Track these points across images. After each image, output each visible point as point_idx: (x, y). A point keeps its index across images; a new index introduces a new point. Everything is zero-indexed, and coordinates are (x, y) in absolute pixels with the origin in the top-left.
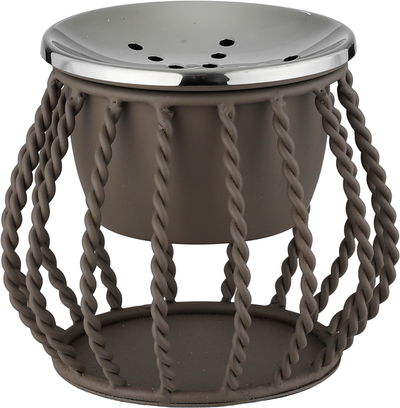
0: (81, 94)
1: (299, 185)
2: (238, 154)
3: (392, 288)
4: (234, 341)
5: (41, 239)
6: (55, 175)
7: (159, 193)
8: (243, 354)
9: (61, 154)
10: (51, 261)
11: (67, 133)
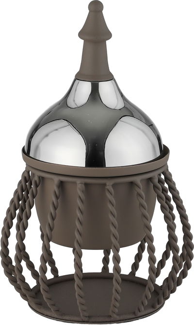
0: (39, 177)
1: (147, 214)
2: (114, 202)
3: (189, 271)
4: (114, 291)
5: (21, 248)
6: (28, 217)
7: (79, 219)
8: (119, 297)
9: (31, 207)
10: (27, 257)
11: (34, 197)
